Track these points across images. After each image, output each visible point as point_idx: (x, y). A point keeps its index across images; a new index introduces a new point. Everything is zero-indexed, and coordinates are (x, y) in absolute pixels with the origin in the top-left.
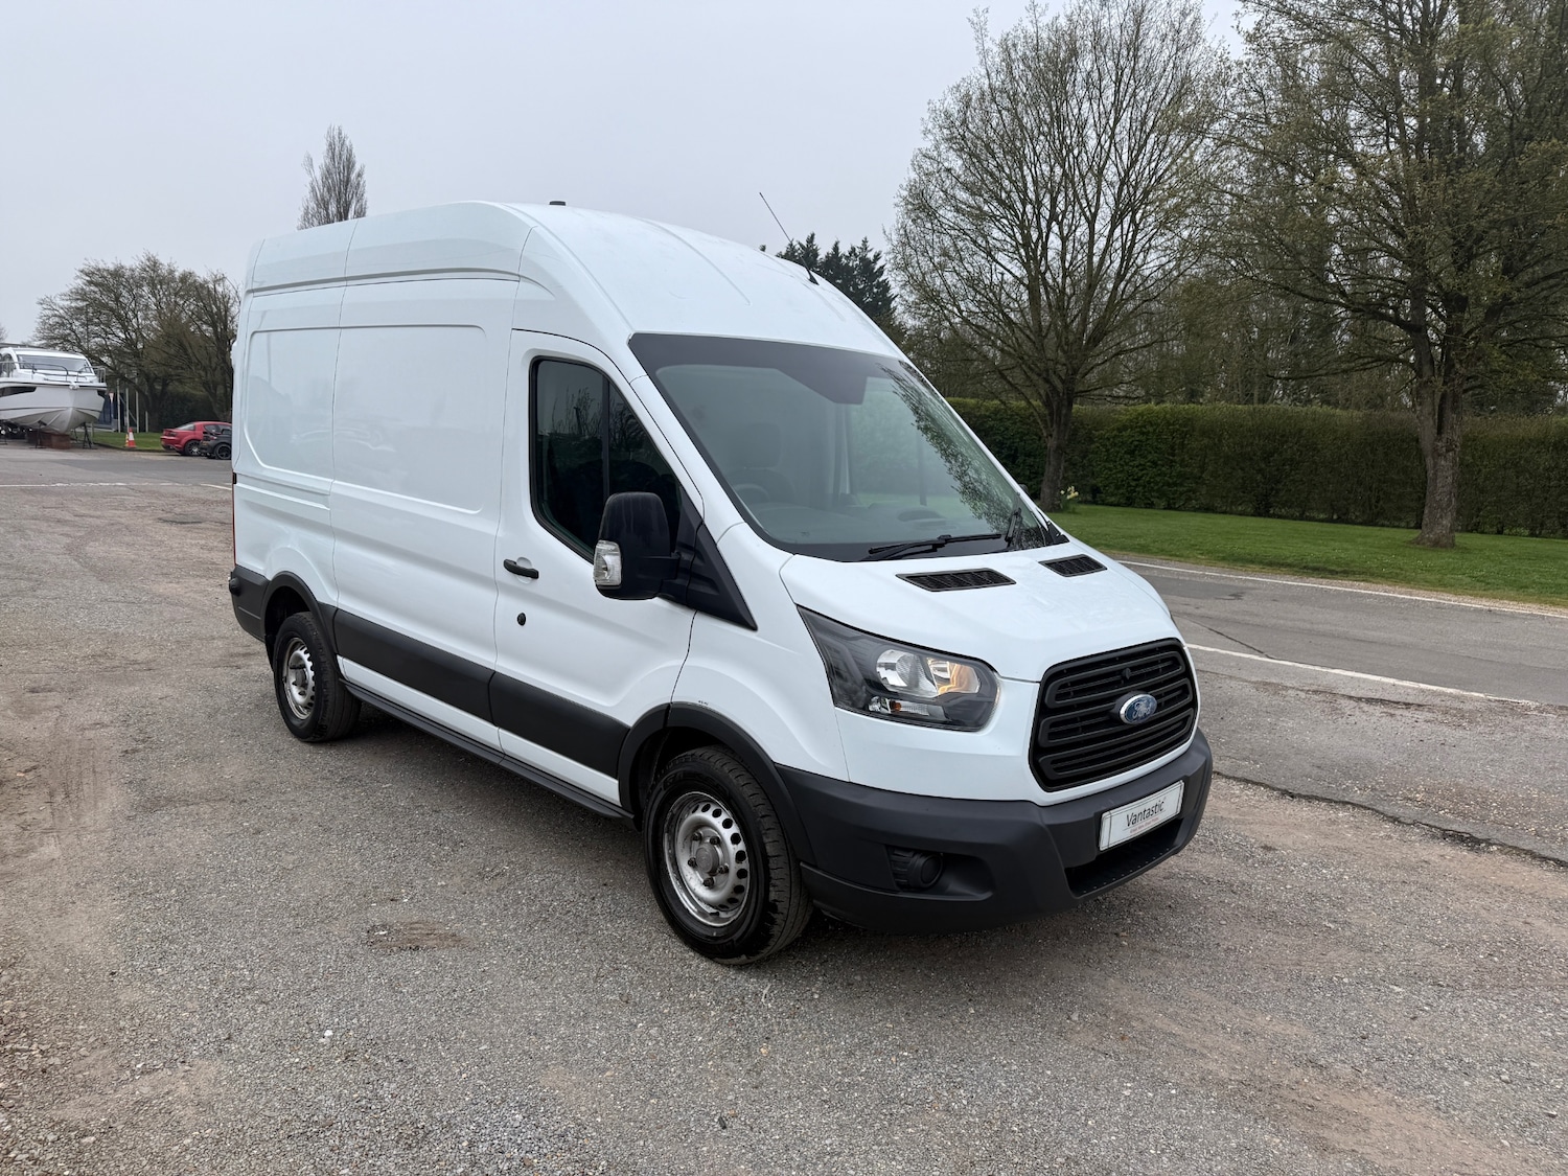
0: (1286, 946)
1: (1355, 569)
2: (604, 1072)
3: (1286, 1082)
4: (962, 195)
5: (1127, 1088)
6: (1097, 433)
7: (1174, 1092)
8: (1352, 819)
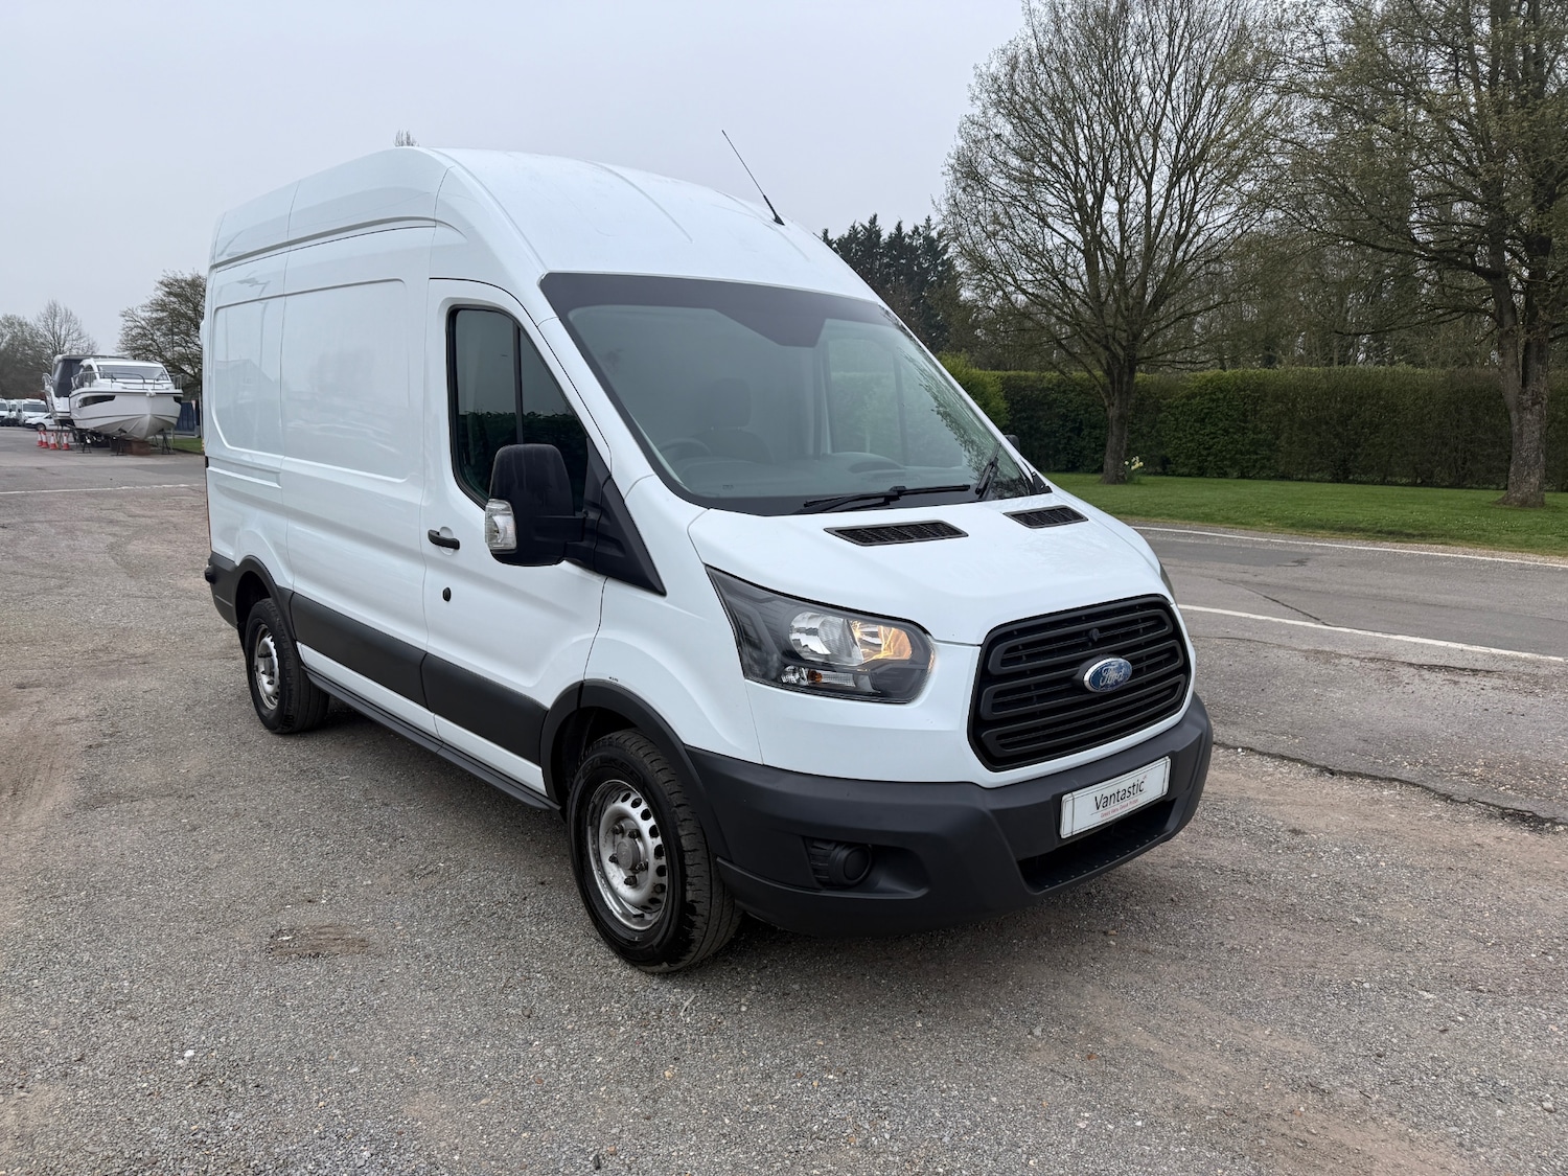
0: (1302, 944)
1: (1433, 532)
2: (481, 1099)
3: (1278, 1111)
4: (1014, 162)
5: (1084, 1118)
6: (1165, 402)
7: (1139, 1123)
8: (1398, 797)
